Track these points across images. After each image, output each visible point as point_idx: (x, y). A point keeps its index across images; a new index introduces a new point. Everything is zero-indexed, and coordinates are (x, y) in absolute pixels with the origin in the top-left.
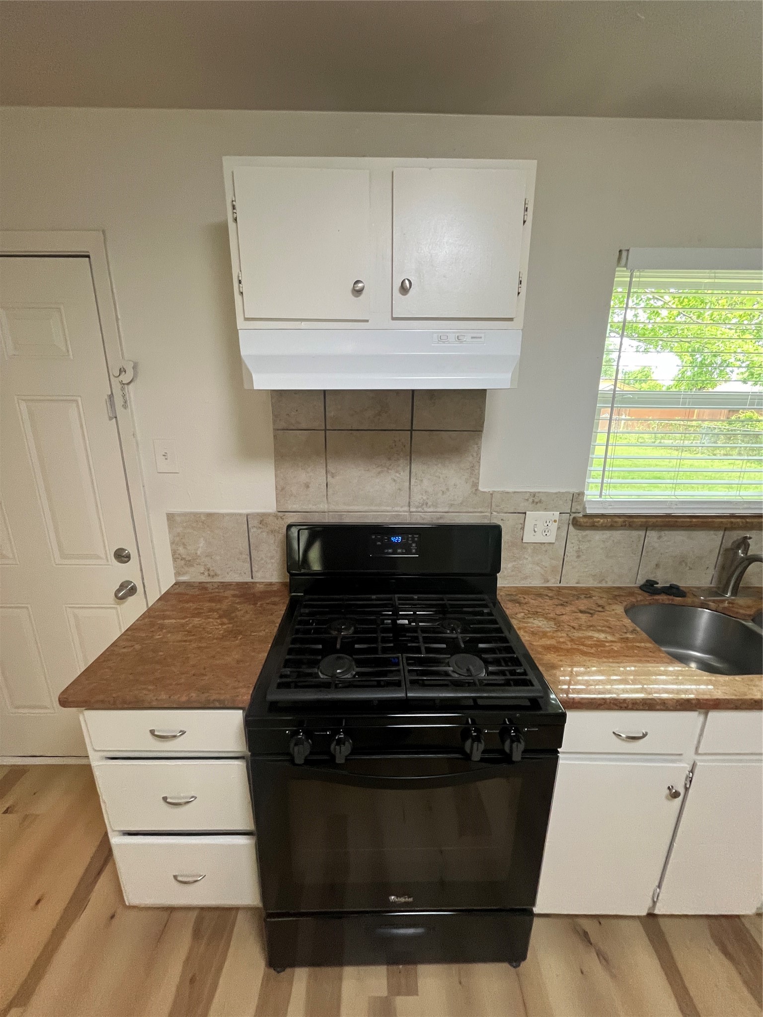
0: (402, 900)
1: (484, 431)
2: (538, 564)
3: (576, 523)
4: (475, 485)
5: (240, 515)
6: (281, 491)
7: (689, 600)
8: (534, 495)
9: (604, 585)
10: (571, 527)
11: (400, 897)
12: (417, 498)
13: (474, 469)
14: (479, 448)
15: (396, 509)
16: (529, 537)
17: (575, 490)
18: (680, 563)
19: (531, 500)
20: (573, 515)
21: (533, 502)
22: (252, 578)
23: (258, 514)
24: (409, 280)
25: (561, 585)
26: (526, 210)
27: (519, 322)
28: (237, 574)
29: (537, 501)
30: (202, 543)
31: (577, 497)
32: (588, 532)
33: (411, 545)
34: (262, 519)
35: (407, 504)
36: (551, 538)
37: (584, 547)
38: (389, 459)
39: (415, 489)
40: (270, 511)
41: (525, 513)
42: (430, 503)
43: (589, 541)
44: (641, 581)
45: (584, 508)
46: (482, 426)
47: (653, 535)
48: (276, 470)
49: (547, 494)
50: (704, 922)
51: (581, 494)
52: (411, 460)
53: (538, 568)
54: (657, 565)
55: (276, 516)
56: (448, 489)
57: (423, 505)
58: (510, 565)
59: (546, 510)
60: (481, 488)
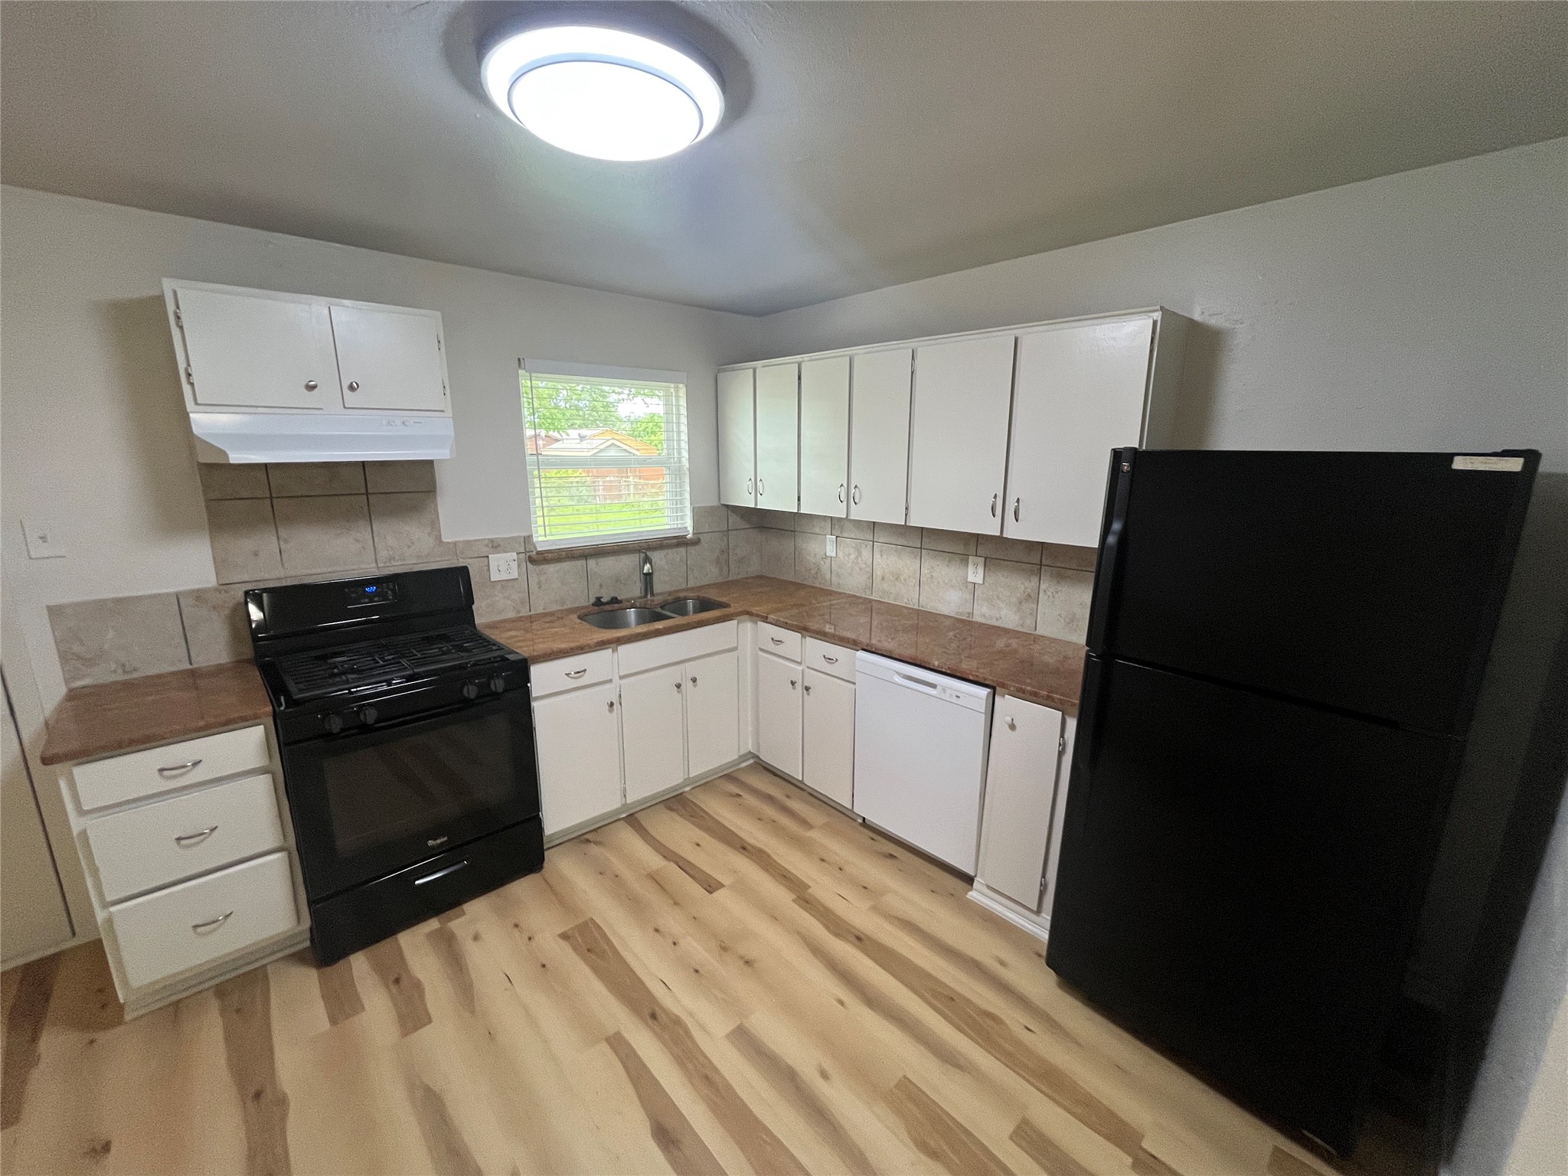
0: (439, 841)
1: (437, 491)
2: (509, 599)
3: (531, 560)
4: (439, 538)
5: (168, 594)
6: (220, 564)
7: (624, 605)
8: (492, 541)
9: (566, 607)
10: (528, 564)
11: (436, 840)
12: (383, 554)
13: (435, 525)
14: (436, 505)
15: (363, 566)
16: (495, 576)
17: (526, 534)
18: (617, 581)
19: (490, 546)
20: (528, 554)
21: (493, 547)
22: (191, 664)
23: (193, 591)
24: (356, 383)
25: (532, 613)
26: (439, 342)
27: (449, 413)
28: (170, 663)
29: (496, 546)
30: (111, 634)
31: (528, 539)
32: (542, 567)
33: (387, 593)
34: (199, 595)
35: (374, 561)
36: (515, 575)
37: (543, 578)
38: (348, 521)
39: (379, 547)
40: (210, 585)
41: (488, 557)
42: (397, 558)
43: (545, 573)
44: (592, 600)
45: (535, 548)
46: (436, 488)
47: (592, 563)
48: (212, 542)
49: (503, 539)
50: (662, 805)
51: (531, 536)
52: (371, 520)
53: (509, 602)
54: (601, 586)
55: (216, 590)
56: (413, 543)
57: (390, 560)
58: (484, 604)
59: (504, 552)
60: (445, 539)
